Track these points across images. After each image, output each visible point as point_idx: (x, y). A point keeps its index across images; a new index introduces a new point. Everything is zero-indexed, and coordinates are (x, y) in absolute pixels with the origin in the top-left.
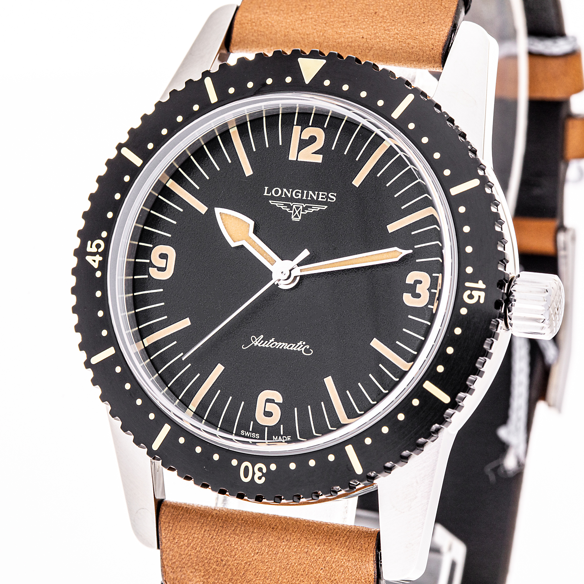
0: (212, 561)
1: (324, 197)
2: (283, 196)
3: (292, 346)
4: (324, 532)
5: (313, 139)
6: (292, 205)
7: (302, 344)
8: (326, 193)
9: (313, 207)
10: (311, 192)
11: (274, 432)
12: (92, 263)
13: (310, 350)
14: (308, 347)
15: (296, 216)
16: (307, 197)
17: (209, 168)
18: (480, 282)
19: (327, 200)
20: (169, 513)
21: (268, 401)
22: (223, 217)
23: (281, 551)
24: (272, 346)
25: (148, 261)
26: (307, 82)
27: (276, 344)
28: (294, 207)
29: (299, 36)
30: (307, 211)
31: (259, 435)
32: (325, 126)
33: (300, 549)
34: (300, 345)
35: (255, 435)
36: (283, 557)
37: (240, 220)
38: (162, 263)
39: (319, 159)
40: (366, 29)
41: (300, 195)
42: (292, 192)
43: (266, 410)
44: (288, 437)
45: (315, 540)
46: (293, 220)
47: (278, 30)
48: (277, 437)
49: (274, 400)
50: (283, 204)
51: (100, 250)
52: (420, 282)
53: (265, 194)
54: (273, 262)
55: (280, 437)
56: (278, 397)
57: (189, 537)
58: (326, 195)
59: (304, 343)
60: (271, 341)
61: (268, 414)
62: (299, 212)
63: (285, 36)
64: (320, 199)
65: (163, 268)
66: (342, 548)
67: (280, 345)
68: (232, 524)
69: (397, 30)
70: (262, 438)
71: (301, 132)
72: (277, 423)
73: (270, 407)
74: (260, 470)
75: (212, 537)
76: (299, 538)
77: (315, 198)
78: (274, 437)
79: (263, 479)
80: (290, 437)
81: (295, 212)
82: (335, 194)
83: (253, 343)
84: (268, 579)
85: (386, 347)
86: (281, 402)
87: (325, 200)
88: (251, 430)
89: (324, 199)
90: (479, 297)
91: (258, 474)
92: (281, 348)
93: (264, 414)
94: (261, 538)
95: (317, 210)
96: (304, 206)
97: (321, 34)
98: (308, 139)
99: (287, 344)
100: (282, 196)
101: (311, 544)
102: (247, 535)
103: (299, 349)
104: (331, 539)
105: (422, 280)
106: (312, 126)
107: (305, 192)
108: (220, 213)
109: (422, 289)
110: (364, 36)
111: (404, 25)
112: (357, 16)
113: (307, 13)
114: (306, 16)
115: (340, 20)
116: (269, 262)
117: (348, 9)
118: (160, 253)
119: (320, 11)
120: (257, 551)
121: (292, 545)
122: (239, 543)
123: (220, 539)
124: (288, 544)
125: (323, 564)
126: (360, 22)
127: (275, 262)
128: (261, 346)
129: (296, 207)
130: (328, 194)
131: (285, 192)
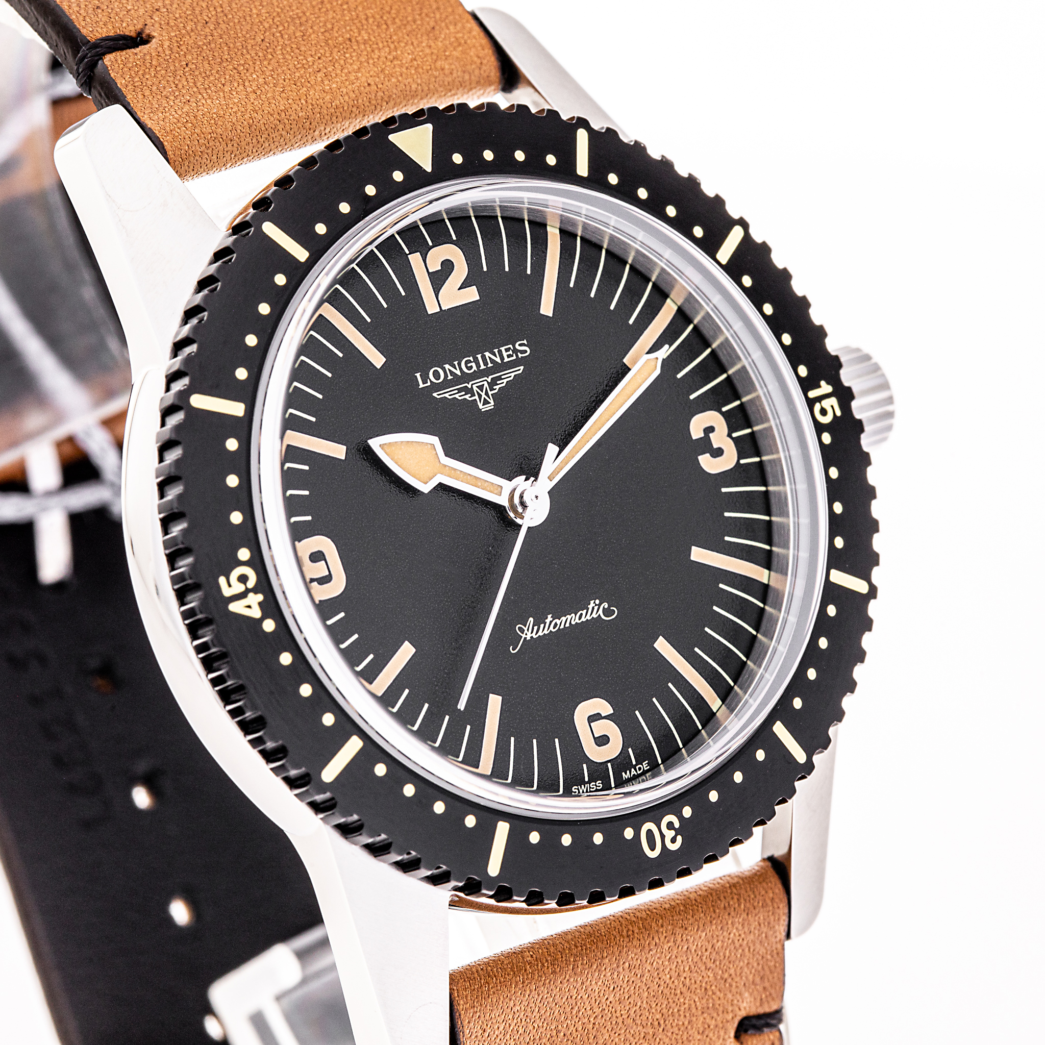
1: (511, 352)
2: (450, 377)
3: (582, 614)
5: (448, 266)
6: (469, 386)
7: (596, 605)
8: (511, 346)
9: (503, 377)
10: (487, 354)
11: (621, 764)
12: (246, 612)
13: (612, 608)
14: (606, 605)
15: (486, 402)
17: (313, 379)
18: (823, 383)
19: (517, 356)
21: (592, 719)
22: (389, 450)
23: (649, 968)
24: (554, 628)
27: (558, 622)
28: (475, 388)
30: (497, 387)
31: (600, 782)
32: (453, 237)
34: (593, 608)
35: (596, 785)
37: (414, 444)
38: (320, 569)
39: (472, 295)
41: (473, 364)
42: (459, 364)
43: (596, 736)
44: (644, 764)
46: (483, 410)
48: (628, 772)
49: (599, 714)
50: (456, 391)
51: (251, 583)
52: (712, 429)
53: (421, 386)
54: (498, 490)
55: (633, 770)
56: (602, 706)
58: (512, 348)
59: (597, 602)
60: (548, 621)
61: (602, 741)
62: (487, 394)
64: (506, 360)
67: (563, 622)
70: (607, 786)
71: (425, 261)
72: (622, 749)
73: (599, 728)
74: (670, 826)
76: (671, 933)
77: (498, 360)
78: (623, 774)
79: (679, 838)
80: (647, 762)
81: (480, 396)
82: (525, 342)
83: (524, 636)
87: (514, 357)
88: (587, 779)
89: (512, 356)
90: (832, 407)
91: (669, 834)
92: (567, 625)
93: (596, 744)
94: (617, 961)
95: (511, 378)
96: (489, 380)
98: (440, 268)
99: (573, 615)
100: (448, 379)
103: (594, 615)
105: (713, 425)
106: (434, 246)
107: (479, 356)
108: (382, 445)
109: (720, 438)
110: (369, 82)
111: (410, 42)
112: (327, 55)
113: (250, 78)
114: (254, 84)
115: (310, 70)
116: (491, 492)
117: (303, 48)
118: (309, 554)
119: (265, 69)
120: (612, 988)
121: (664, 950)
122: (584, 987)
123: (553, 995)
124: (658, 950)
125: (711, 959)
126: (342, 62)
127: (502, 487)
128: (537, 635)
129: (477, 387)
130: (514, 346)
131: (449, 370)
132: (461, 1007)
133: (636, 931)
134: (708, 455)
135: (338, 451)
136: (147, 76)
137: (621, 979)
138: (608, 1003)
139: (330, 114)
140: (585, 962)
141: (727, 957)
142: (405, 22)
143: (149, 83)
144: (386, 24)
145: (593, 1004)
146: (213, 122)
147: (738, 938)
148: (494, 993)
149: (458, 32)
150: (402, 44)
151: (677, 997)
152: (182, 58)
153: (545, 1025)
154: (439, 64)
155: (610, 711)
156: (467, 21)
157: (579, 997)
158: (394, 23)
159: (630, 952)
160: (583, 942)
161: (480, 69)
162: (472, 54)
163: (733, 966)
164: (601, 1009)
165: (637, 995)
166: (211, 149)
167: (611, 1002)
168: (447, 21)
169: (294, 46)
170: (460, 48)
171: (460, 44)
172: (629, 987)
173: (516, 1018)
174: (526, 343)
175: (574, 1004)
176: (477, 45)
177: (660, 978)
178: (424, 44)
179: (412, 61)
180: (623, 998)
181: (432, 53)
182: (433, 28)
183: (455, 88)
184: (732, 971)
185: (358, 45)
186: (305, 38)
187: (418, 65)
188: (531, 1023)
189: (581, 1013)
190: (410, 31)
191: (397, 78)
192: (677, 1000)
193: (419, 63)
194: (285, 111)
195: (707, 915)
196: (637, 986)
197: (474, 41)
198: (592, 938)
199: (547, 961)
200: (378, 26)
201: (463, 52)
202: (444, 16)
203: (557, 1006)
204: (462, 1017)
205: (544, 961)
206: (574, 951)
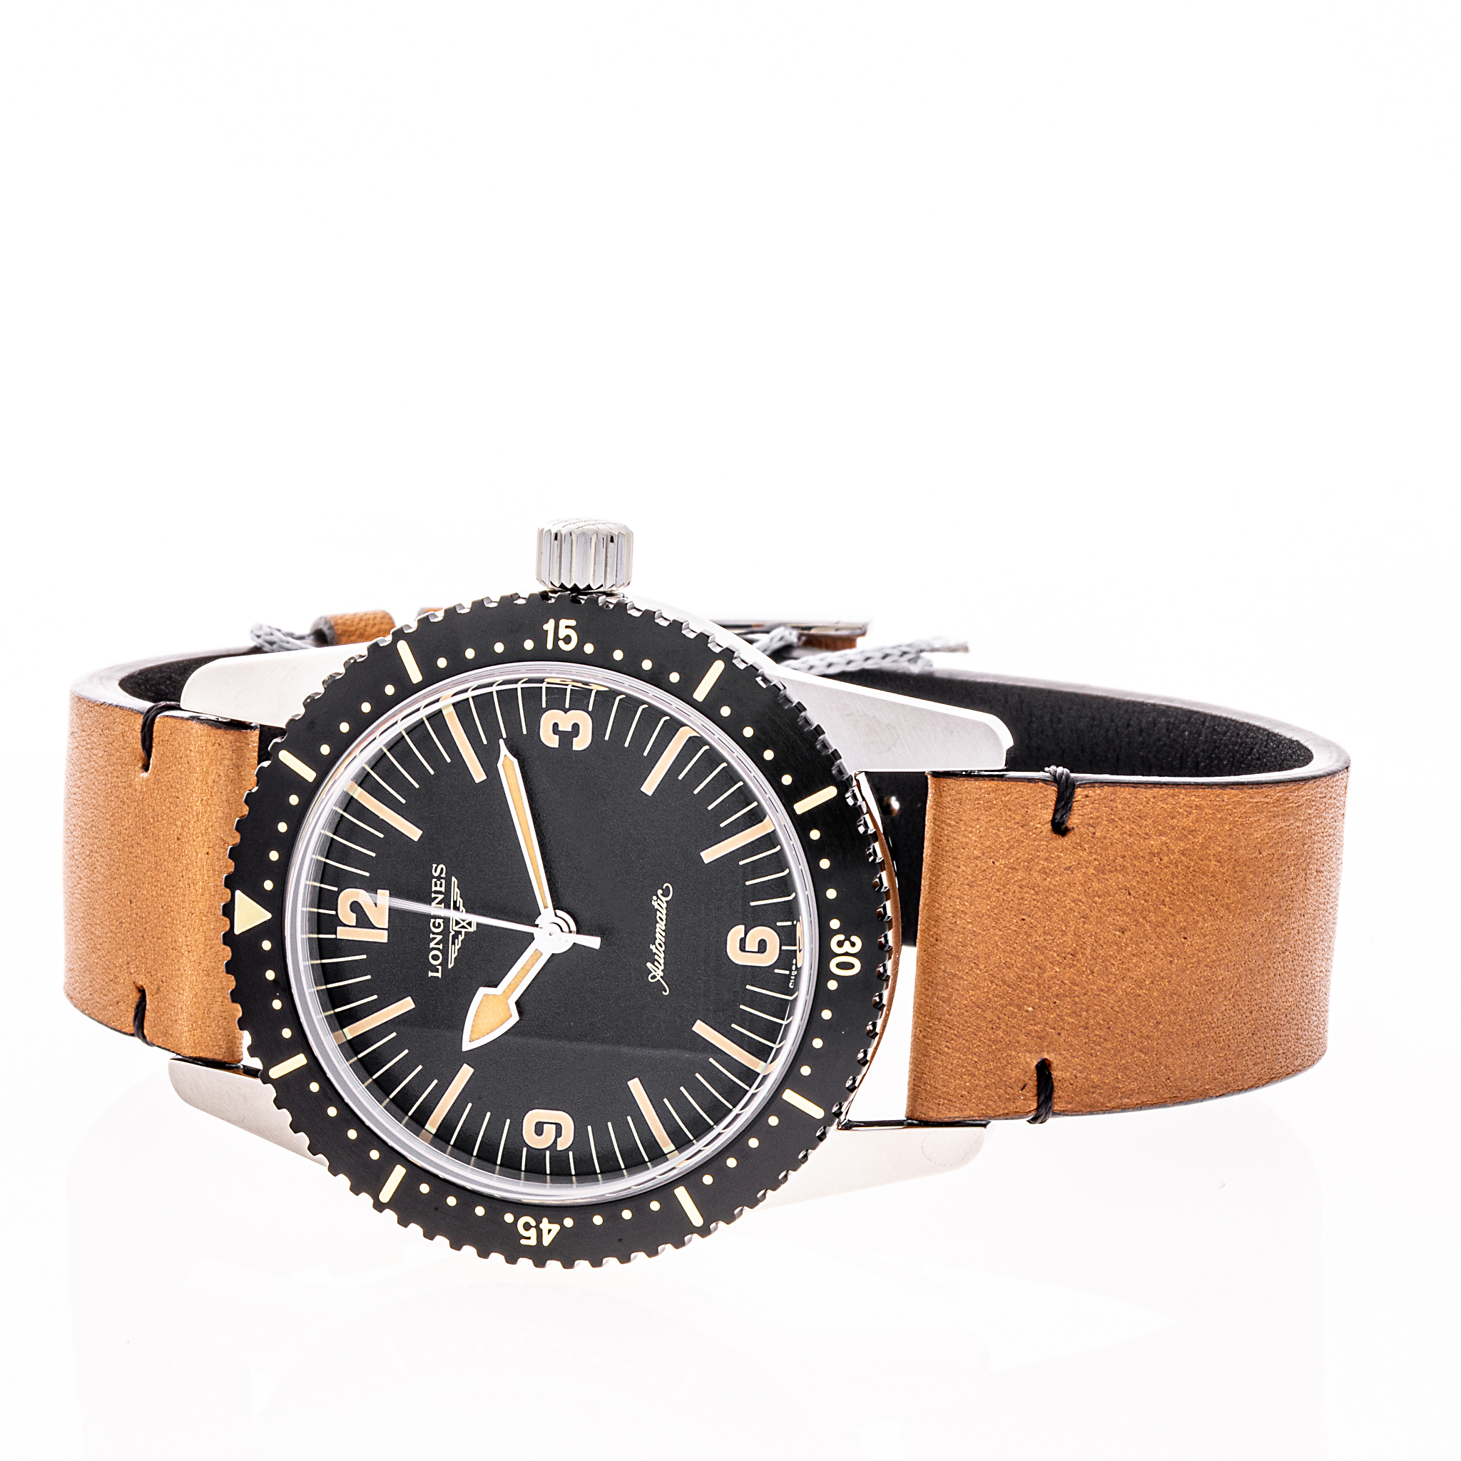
0: (993, 1036)
1: (438, 883)
3: (659, 917)
4: (937, 859)
5: (356, 907)
6: (453, 933)
7: (657, 900)
9: (455, 899)
11: (787, 936)
12: (553, 1234)
13: (664, 888)
14: (660, 892)
15: (470, 924)
17: (405, 1066)
18: (545, 627)
19: (442, 878)
20: (923, 1106)
21: (742, 947)
22: (476, 1036)
23: (970, 926)
24: (662, 947)
25: (548, 1153)
26: (268, 916)
27: (658, 941)
28: (456, 928)
31: (794, 960)
32: (336, 889)
34: (658, 904)
36: (979, 924)
37: (479, 1008)
38: (550, 1131)
39: (384, 896)
40: (198, 850)
41: (438, 921)
42: (434, 933)
43: (756, 950)
46: (475, 929)
47: (201, 986)
49: (741, 939)
50: (453, 946)
51: (533, 1223)
52: (556, 725)
53: (439, 975)
54: (538, 954)
56: (737, 932)
57: (958, 1073)
58: (436, 880)
60: (655, 950)
61: (762, 946)
64: (443, 889)
65: (556, 1128)
67: (660, 937)
68: (934, 1005)
70: (794, 955)
71: (345, 926)
72: (775, 931)
73: (752, 944)
74: (840, 944)
75: (957, 1036)
78: (793, 936)
79: (854, 938)
81: (463, 927)
83: (659, 978)
85: (653, 771)
86: (743, 927)
89: (442, 883)
90: (567, 627)
91: (847, 947)
92: (664, 934)
93: (763, 952)
94: (952, 958)
95: (459, 892)
98: (355, 915)
99: (657, 925)
100: (441, 948)
102: (950, 981)
103: (664, 906)
105: (552, 723)
106: (336, 910)
108: (470, 1041)
109: (566, 720)
110: (207, 852)
113: (181, 945)
114: (184, 946)
116: (537, 960)
118: (535, 1134)
124: (959, 914)
127: (537, 949)
128: (663, 965)
129: (456, 926)
130: (435, 877)
131: (435, 944)
134: (575, 739)
135: (466, 1072)
137: (969, 955)
140: (943, 988)
141: (990, 845)
142: (179, 781)
145: (981, 985)
147: (978, 831)
148: (936, 1081)
149: (195, 744)
151: (1006, 899)
155: (741, 928)
168: (187, 746)
171: (201, 754)
174: (436, 865)
191: (211, 827)
199: (929, 1022)
204: (944, 1117)
205: (928, 1024)
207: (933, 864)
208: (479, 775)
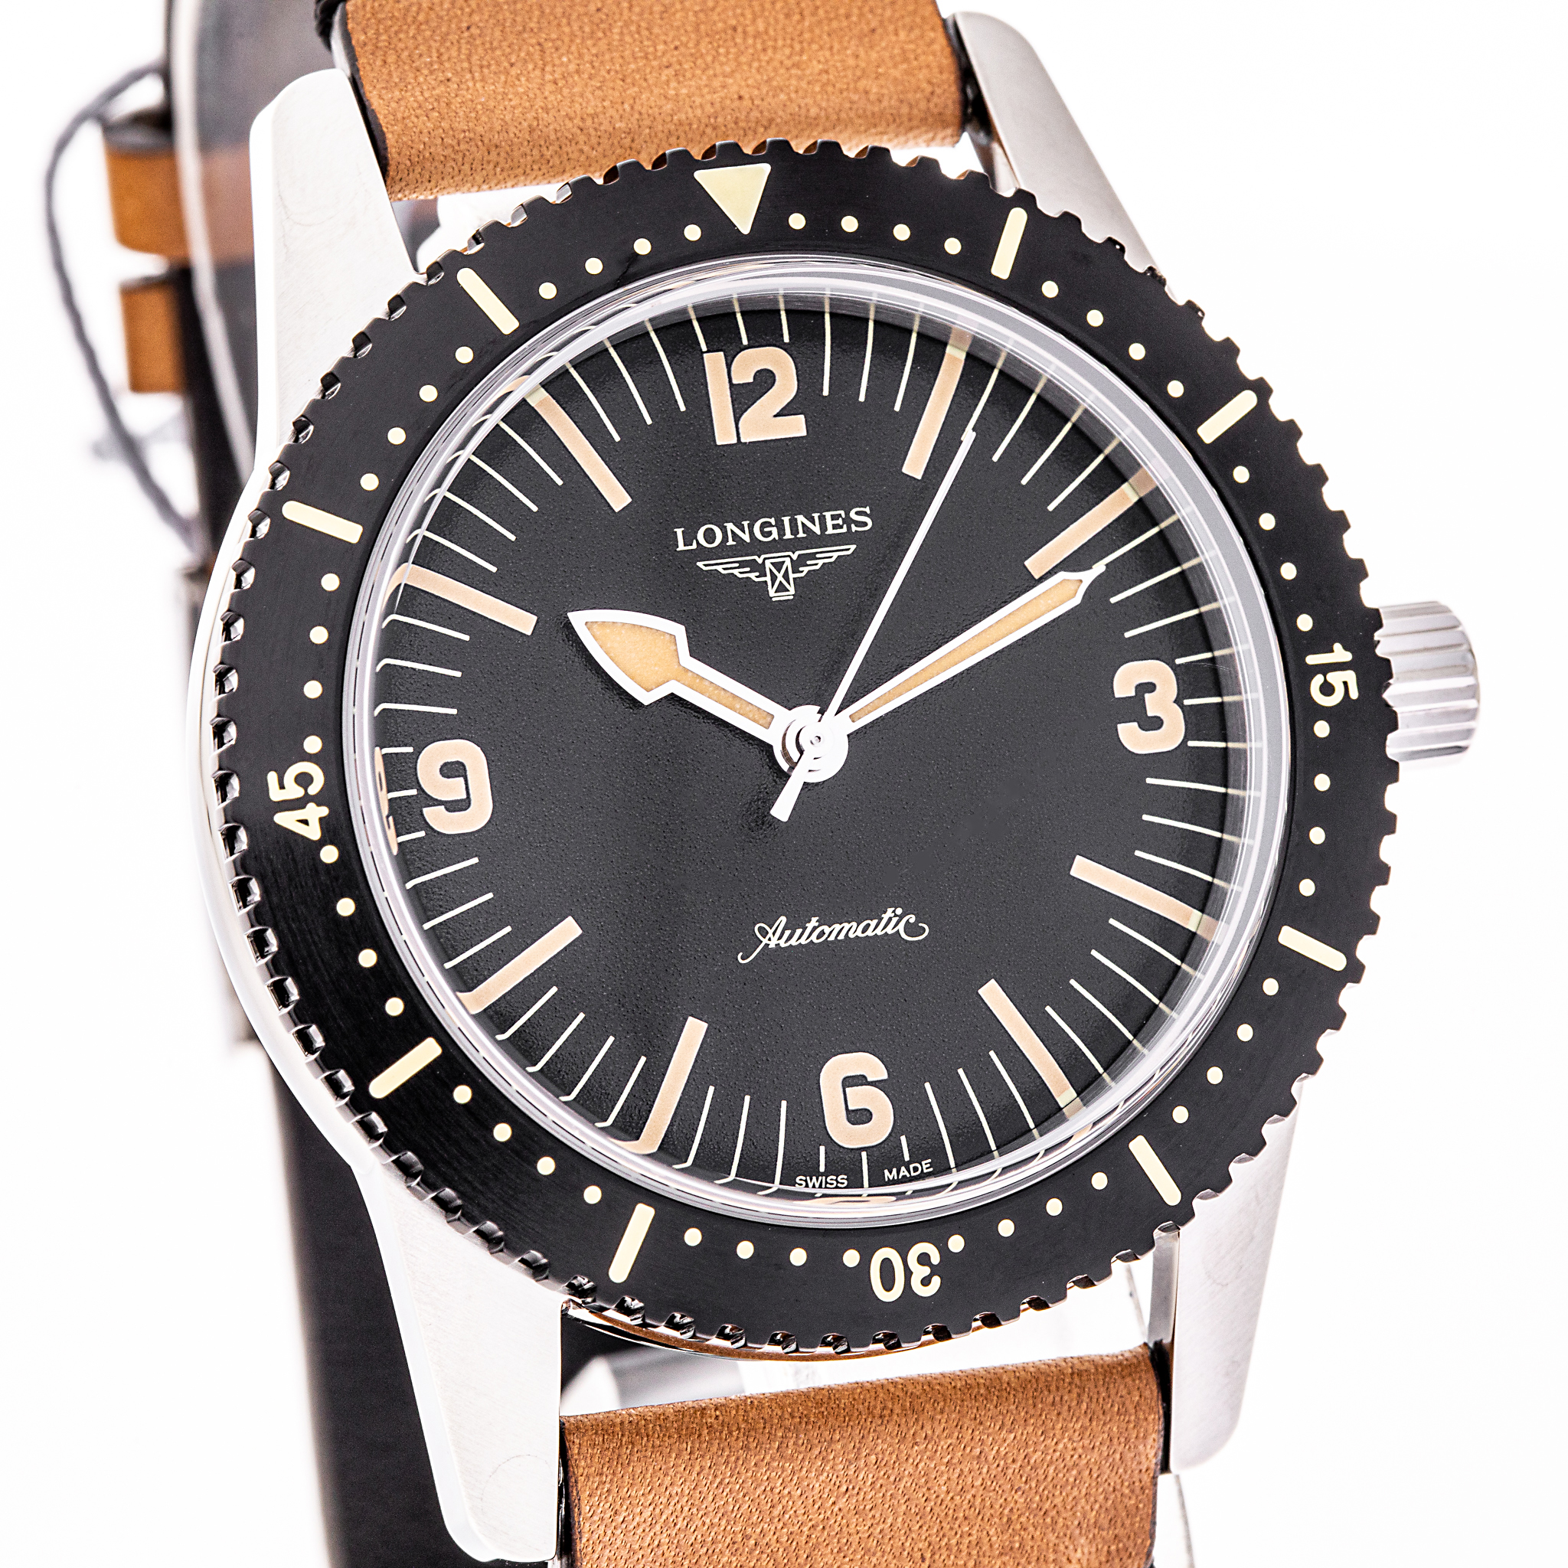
0: (720, 1546)
1: (840, 521)
2: (731, 542)
3: (869, 925)
5: (765, 380)
6: (760, 561)
7: (896, 916)
8: (842, 513)
9: (818, 556)
10: (800, 518)
11: (884, 1157)
12: (300, 829)
13: (920, 925)
14: (912, 919)
15: (782, 588)
16: (794, 531)
18: (1337, 647)
19: (849, 528)
21: (850, 1082)
22: (600, 633)
23: (911, 1470)
24: (818, 938)
25: (414, 792)
26: (745, 228)
27: (827, 930)
28: (768, 563)
29: (569, 125)
30: (806, 569)
31: (846, 1177)
32: (786, 339)
33: (960, 1454)
34: (890, 919)
35: (836, 1180)
36: (914, 1485)
37: (644, 630)
38: (453, 789)
39: (796, 427)
41: (774, 530)
42: (751, 527)
43: (851, 1107)
44: (923, 1163)
45: (1001, 1417)
46: (774, 599)
48: (894, 1170)
49: (864, 1077)
50: (737, 565)
51: (314, 789)
52: (1150, 687)
53: (681, 547)
54: (767, 720)
55: (903, 1169)
56: (873, 1067)
57: (657, 1497)
58: (843, 516)
59: (899, 911)
60: (810, 926)
61: (860, 1117)
62: (786, 576)
63: (531, 131)
64: (830, 531)
65: (462, 800)
66: (1074, 1419)
67: (837, 931)
69: (819, 62)
70: (855, 1182)
71: (729, 366)
72: (890, 1135)
73: (859, 1097)
74: (924, 1259)
76: (955, 1424)
77: (817, 529)
78: (886, 1172)
79: (936, 1281)
80: (930, 1161)
81: (774, 578)
82: (867, 510)
83: (765, 941)
84: (874, 1554)
85: (1112, 871)
86: (885, 1076)
87: (845, 530)
88: (822, 1169)
89: (841, 527)
90: (1346, 684)
91: (920, 1272)
92: (841, 937)
93: (849, 1120)
94: (856, 1450)
95: (832, 560)
96: (795, 557)
97: (627, 106)
98: (751, 380)
99: (854, 924)
100: (728, 544)
101: (990, 1430)
102: (817, 1452)
103: (889, 930)
104: (1040, 1406)
105: (1154, 682)
106: (750, 347)
107: (786, 520)
108: (586, 623)
109: (1163, 702)
110: (742, 93)
111: (828, 46)
112: (691, 45)
113: (557, 62)
114: (559, 70)
115: (655, 63)
116: (754, 721)
117: (656, 30)
118: (442, 763)
119: (586, 51)
120: (844, 1488)
121: (940, 1448)
122: (795, 1478)
123: (741, 1481)
124: (930, 1446)
125: (1021, 1476)
126: (709, 59)
127: (773, 716)
128: (788, 944)
129: (772, 563)
130: (847, 514)
131: (732, 531)
132: (581, 1470)
133: (897, 1410)
134: (1136, 724)
135: (523, 622)
136: (402, 36)
137: (861, 1477)
138: (836, 1509)
139: (666, 131)
140: (801, 1442)
141: (1049, 1479)
142: (832, 15)
143: (401, 45)
144: (801, 14)
145: (810, 1507)
146: (473, 115)
147: (1072, 1453)
148: (639, 1459)
149: (911, 42)
150: (815, 47)
151: (958, 1523)
152: (465, 18)
153: (723, 1522)
154: (862, 84)
155: (883, 1075)
156: (933, 29)
157: (786, 1492)
158: (814, 14)
159: (880, 1441)
160: (805, 1412)
161: (929, 101)
162: (921, 76)
163: (1061, 1493)
164: (822, 1516)
165: (887, 1506)
166: (461, 154)
167: (840, 1509)
168: (900, 24)
169: (643, 24)
170: (905, 66)
171: (906, 60)
172: (873, 1493)
173: (672, 1504)
174: (868, 512)
175: (776, 1500)
176: (934, 65)
177: (929, 1489)
178: (849, 52)
179: (821, 72)
180: (862, 1507)
181: (857, 66)
182: (873, 31)
183: (884, 123)
184: (1058, 1501)
185: (745, 39)
186: (665, 15)
187: (828, 80)
188: (700, 1516)
189: (787, 1516)
190: (834, 31)
191: (788, 94)
192: (956, 1526)
193: (831, 77)
194: (594, 116)
195: (1020, 1409)
196: (889, 1494)
197: (931, 58)
198: (823, 1409)
199: (739, 1429)
200: (788, 16)
201: (907, 72)
202: (897, 15)
203: (747, 1498)
204: (579, 1485)
205: (734, 1428)
206: (787, 1423)
207: (1005, 1385)
208: (1036, 564)
